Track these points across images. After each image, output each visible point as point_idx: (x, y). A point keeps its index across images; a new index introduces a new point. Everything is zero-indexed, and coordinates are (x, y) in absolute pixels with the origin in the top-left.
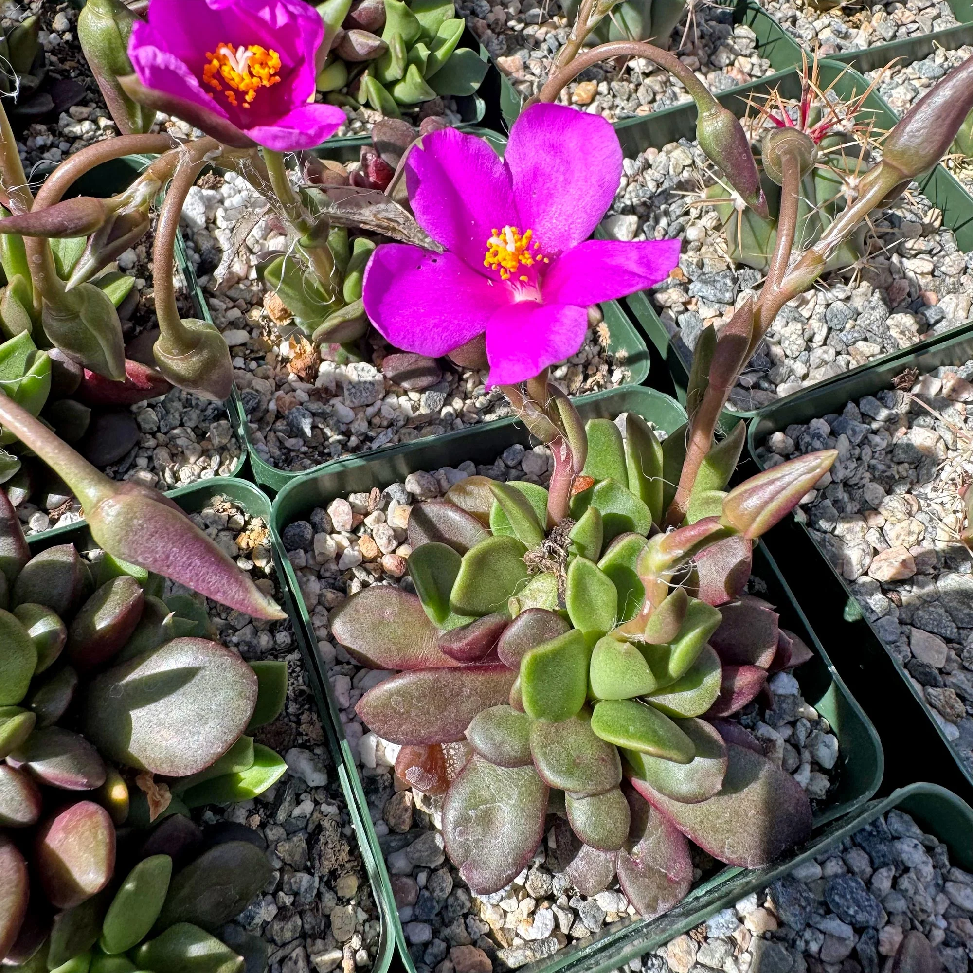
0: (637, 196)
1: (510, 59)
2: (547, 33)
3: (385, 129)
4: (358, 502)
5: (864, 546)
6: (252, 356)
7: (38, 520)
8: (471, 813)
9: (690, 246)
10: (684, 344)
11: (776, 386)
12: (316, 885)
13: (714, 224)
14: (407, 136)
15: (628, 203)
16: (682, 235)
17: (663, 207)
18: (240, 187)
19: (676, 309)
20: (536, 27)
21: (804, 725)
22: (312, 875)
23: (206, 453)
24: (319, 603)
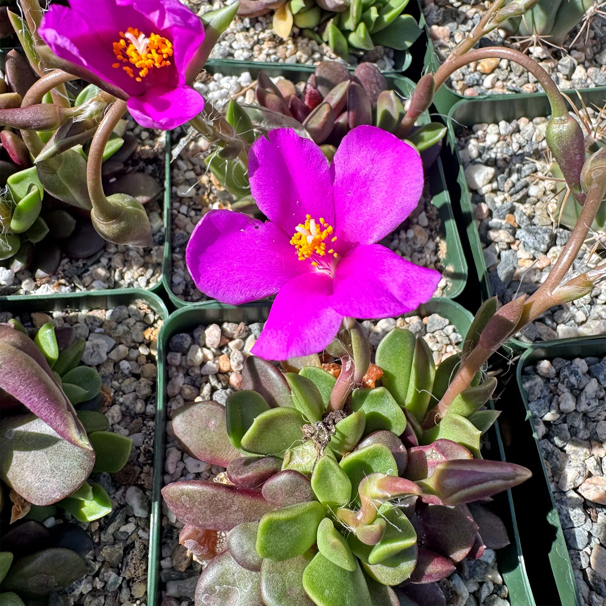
0: (502, 152)
1: (441, 28)
2: (476, 13)
3: (326, 69)
4: (228, 329)
5: (581, 469)
6: (194, 207)
7: (27, 284)
8: (217, 588)
9: (528, 200)
10: (497, 275)
11: (558, 324)
12: (120, 582)
13: (552, 187)
14: (340, 76)
15: (493, 156)
16: (525, 190)
17: (518, 165)
18: (222, 85)
19: (500, 246)
20: (469, 7)
21: (488, 588)
22: (119, 574)
23: (145, 266)
24: (180, 393)
